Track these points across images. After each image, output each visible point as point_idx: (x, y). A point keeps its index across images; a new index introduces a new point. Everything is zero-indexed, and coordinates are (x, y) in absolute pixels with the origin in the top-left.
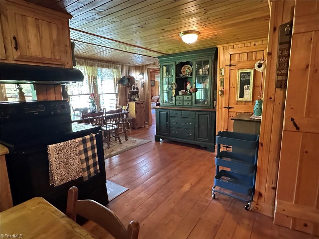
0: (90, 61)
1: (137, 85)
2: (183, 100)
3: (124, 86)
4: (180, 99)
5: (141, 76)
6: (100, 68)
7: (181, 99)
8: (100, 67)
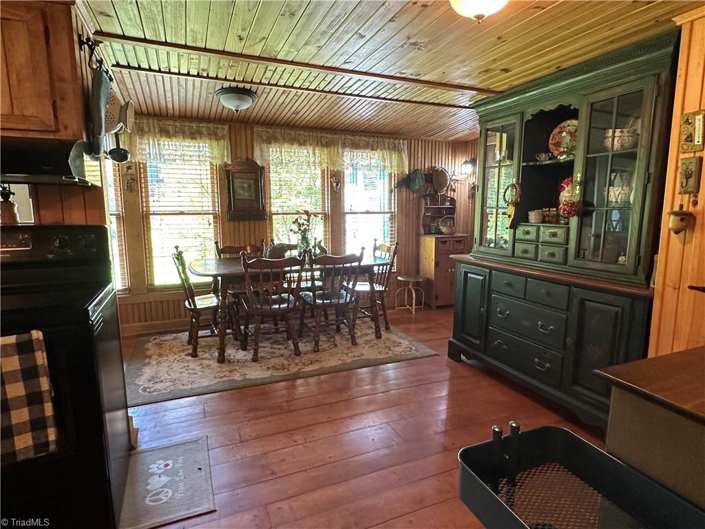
0: (324, 135)
1: (454, 191)
2: (537, 240)
3: (415, 195)
4: (527, 237)
5: (469, 168)
6: (348, 149)
7: (532, 236)
8: (349, 146)
